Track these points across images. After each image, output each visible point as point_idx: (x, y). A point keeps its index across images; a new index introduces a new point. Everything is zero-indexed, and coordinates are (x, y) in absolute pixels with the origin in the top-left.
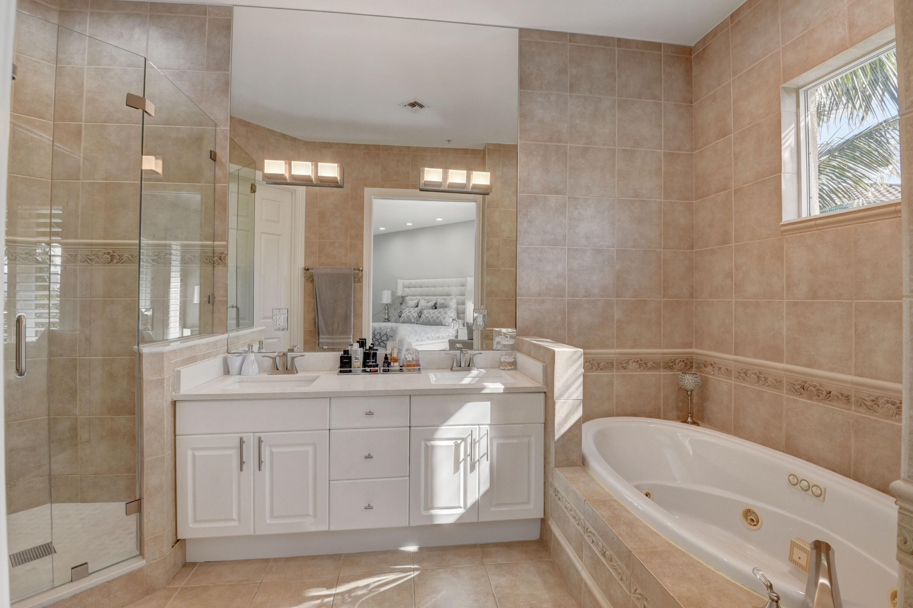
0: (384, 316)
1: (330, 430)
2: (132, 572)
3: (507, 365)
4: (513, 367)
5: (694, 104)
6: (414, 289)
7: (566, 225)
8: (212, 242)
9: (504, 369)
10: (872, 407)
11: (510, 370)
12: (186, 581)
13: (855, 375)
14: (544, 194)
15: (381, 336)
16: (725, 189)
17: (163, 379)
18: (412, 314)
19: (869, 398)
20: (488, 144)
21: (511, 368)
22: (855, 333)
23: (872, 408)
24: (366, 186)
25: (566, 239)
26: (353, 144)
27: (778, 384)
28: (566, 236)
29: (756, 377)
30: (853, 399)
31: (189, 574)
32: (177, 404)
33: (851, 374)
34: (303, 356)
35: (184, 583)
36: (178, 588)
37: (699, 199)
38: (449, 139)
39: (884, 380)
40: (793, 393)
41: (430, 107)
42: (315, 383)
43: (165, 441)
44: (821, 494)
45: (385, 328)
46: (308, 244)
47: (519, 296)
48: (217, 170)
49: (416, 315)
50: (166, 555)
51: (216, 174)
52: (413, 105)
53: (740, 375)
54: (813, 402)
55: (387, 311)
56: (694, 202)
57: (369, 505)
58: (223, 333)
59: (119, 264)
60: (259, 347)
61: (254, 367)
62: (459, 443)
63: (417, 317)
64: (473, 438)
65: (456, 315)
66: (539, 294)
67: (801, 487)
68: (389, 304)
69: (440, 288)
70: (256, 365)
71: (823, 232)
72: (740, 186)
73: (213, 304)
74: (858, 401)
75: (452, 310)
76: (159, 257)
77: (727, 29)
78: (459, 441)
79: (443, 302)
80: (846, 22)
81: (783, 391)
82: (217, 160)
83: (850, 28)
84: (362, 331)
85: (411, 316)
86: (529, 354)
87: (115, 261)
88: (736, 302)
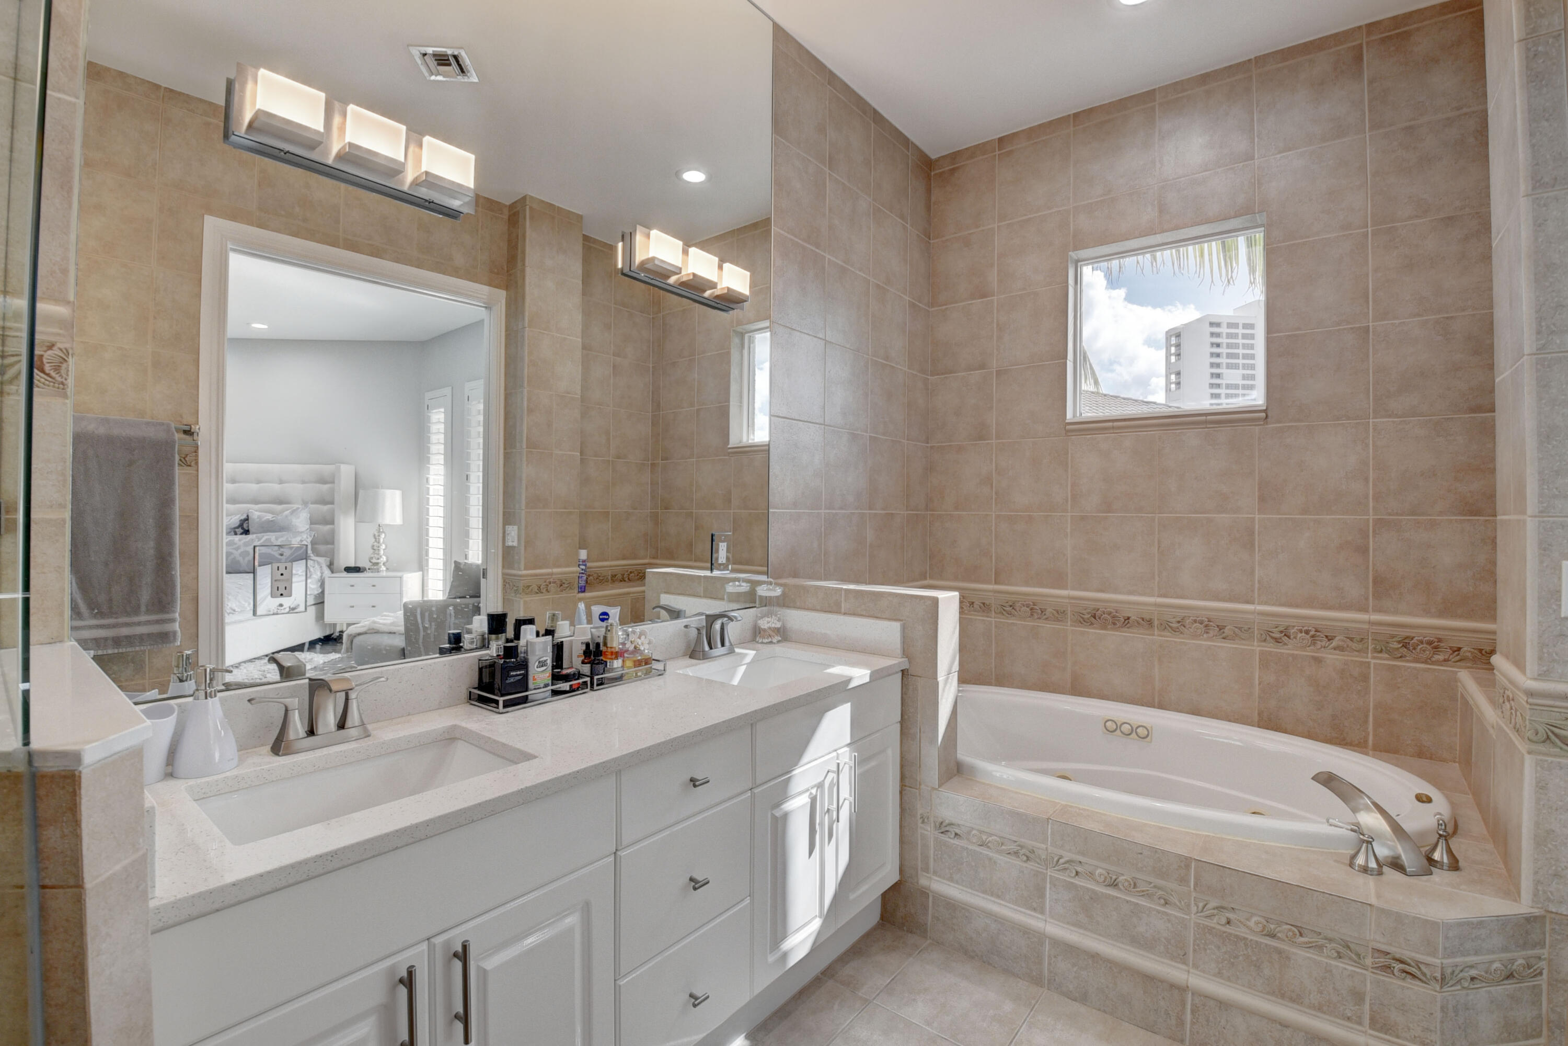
5: (932, 241)
10: (1178, 628)
13: (1158, 596)
16: (982, 366)
19: (1174, 620)
22: (1158, 549)
23: (1177, 630)
24: (211, 212)
27: (1059, 615)
29: (1028, 609)
30: (1156, 623)
33: (1153, 596)
37: (938, 374)
39: (1191, 599)
40: (1080, 624)
44: (1148, 736)
53: (1004, 610)
54: (1108, 632)
56: (929, 377)
62: (814, 793)
66: (795, 505)
67: (1122, 732)
71: (1121, 436)
72: (1007, 367)
74: (1161, 624)
77: (992, 154)
80: (1156, 202)
81: (1067, 622)
83: (1161, 211)
88: (998, 517)
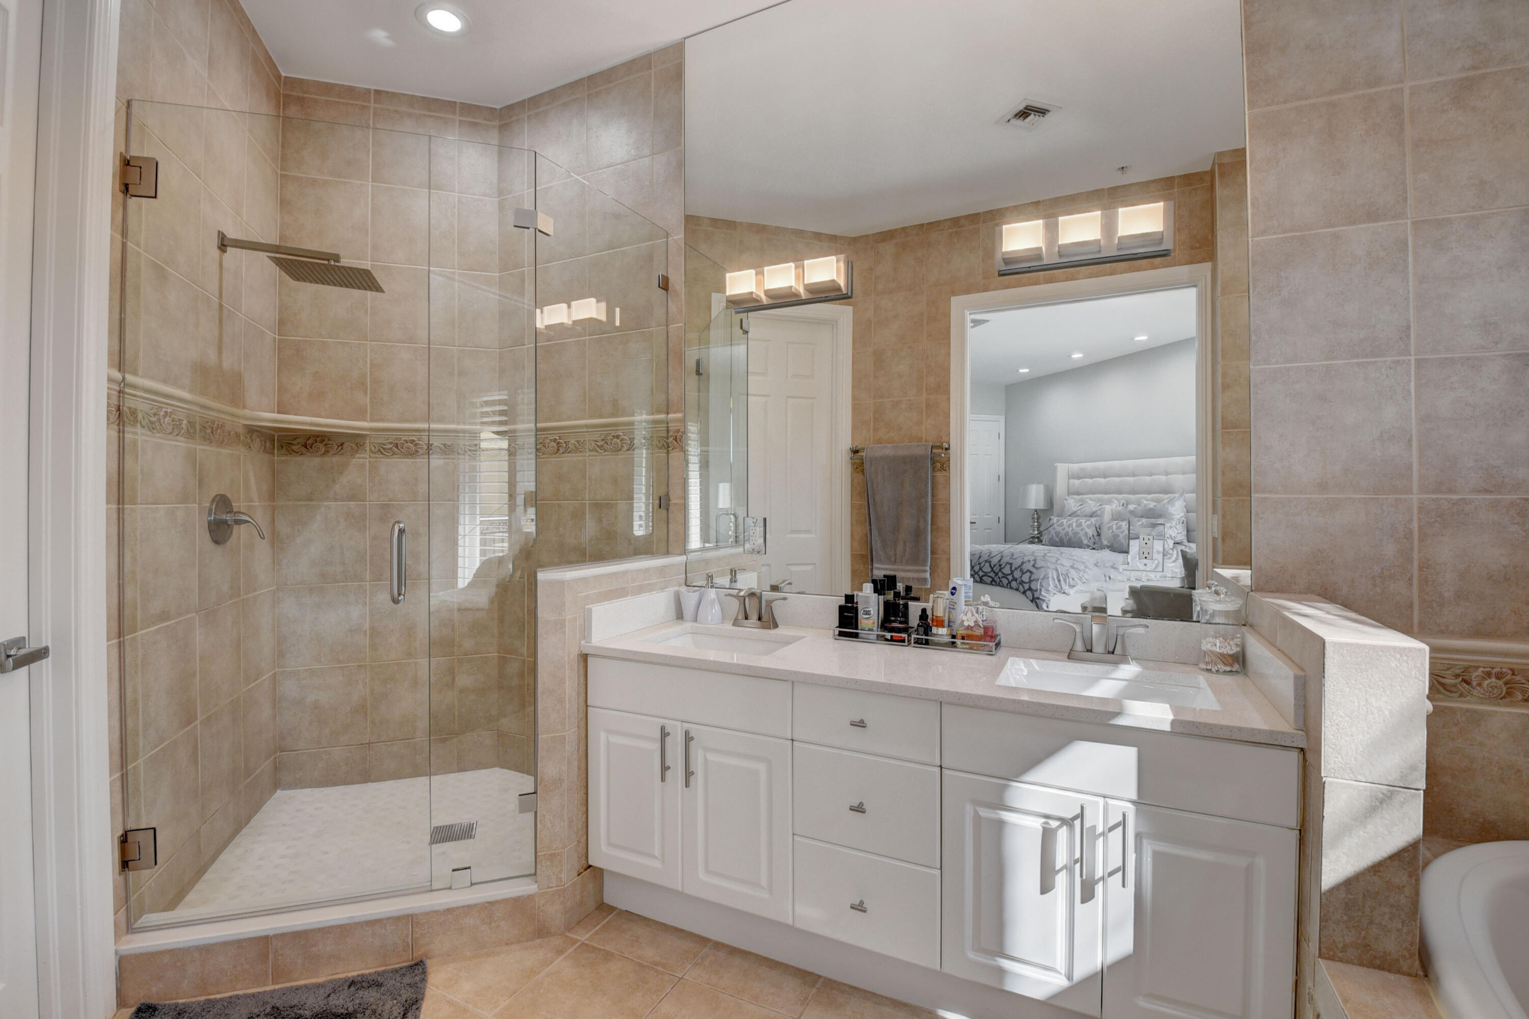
0: (1032, 531)
1: (793, 740)
2: (519, 897)
3: (1219, 661)
4: (1236, 667)
6: (1089, 481)
7: (1407, 299)
8: (665, 415)
9: (1209, 670)
11: (1225, 672)
12: (591, 933)
14: (1332, 226)
15: (1013, 569)
17: (565, 620)
18: (1082, 530)
20: (1220, 154)
21: (1228, 669)
24: (954, 293)
25: (1408, 336)
26: (930, 223)
28: (1408, 328)
31: (599, 924)
32: (590, 659)
34: (785, 599)
35: (587, 936)
36: (577, 941)
38: (1122, 166)
41: (1061, 108)
42: (786, 650)
43: (567, 712)
45: (1022, 555)
46: (857, 408)
47: (1256, 492)
48: (669, 304)
49: (1091, 532)
50: (566, 886)
51: (669, 311)
52: (1024, 114)
55: (1037, 522)
57: (862, 903)
58: (680, 555)
59: (566, 455)
60: (731, 580)
61: (714, 611)
62: (1054, 827)
63: (1093, 536)
64: (1087, 824)
65: (1185, 533)
66: (1323, 486)
68: (1042, 510)
69: (1148, 478)
70: (717, 607)
73: (668, 510)
75: (1174, 523)
76: (605, 442)
78: (1054, 824)
79: (1152, 506)
82: (670, 288)
84: (949, 559)
85: (1081, 534)
86: (1271, 643)
87: (561, 450)
